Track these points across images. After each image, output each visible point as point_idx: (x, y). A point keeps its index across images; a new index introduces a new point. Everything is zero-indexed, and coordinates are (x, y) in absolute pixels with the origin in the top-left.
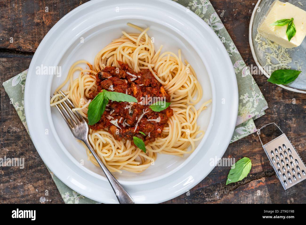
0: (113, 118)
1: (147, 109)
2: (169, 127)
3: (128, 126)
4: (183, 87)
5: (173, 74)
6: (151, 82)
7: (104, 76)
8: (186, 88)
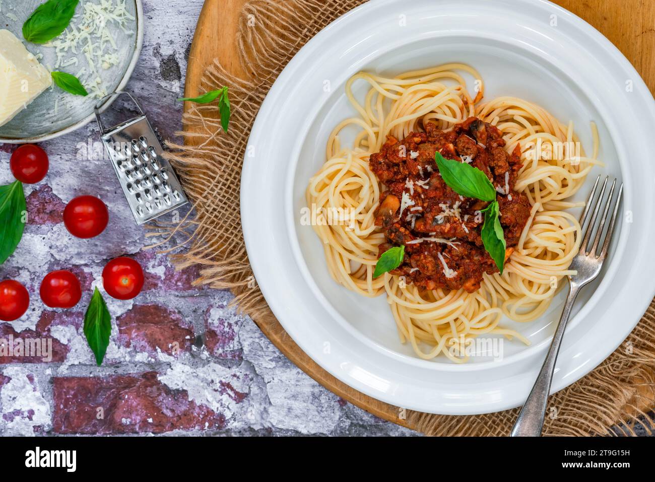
0: (412, 192)
1: (460, 243)
2: (446, 295)
3: (411, 225)
4: (531, 283)
5: (545, 254)
6: (513, 226)
7: (479, 135)
8: (530, 291)
